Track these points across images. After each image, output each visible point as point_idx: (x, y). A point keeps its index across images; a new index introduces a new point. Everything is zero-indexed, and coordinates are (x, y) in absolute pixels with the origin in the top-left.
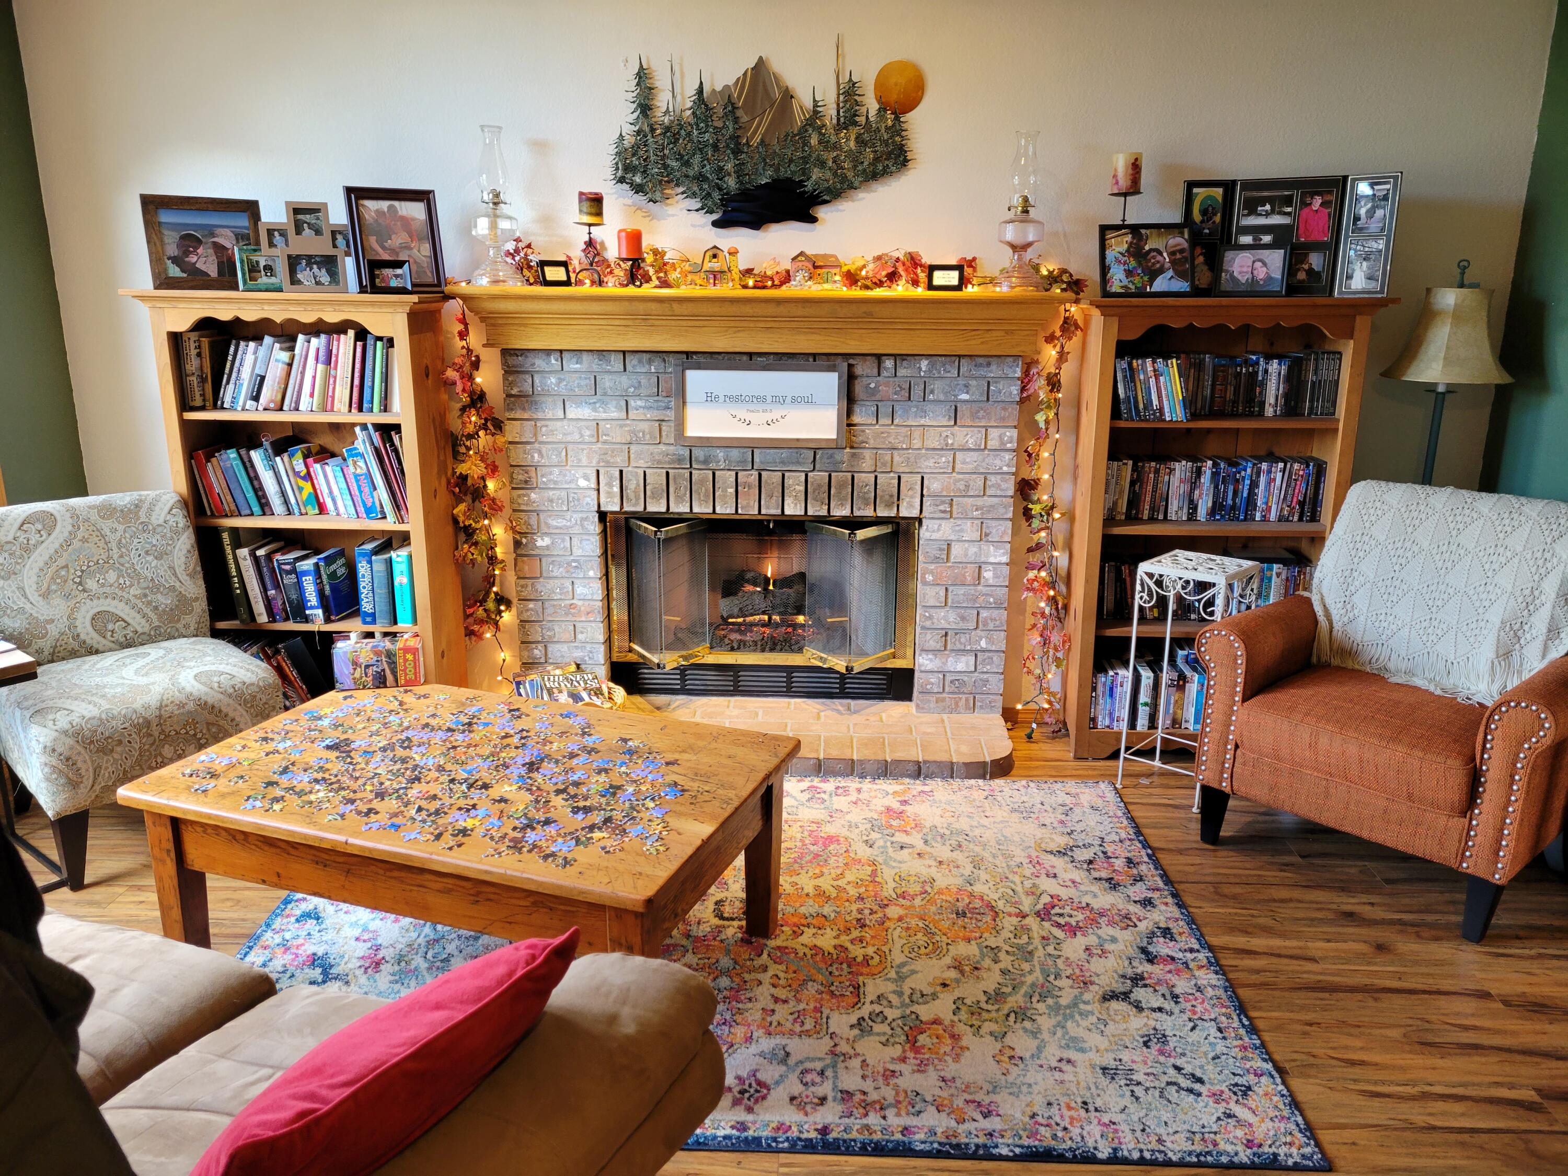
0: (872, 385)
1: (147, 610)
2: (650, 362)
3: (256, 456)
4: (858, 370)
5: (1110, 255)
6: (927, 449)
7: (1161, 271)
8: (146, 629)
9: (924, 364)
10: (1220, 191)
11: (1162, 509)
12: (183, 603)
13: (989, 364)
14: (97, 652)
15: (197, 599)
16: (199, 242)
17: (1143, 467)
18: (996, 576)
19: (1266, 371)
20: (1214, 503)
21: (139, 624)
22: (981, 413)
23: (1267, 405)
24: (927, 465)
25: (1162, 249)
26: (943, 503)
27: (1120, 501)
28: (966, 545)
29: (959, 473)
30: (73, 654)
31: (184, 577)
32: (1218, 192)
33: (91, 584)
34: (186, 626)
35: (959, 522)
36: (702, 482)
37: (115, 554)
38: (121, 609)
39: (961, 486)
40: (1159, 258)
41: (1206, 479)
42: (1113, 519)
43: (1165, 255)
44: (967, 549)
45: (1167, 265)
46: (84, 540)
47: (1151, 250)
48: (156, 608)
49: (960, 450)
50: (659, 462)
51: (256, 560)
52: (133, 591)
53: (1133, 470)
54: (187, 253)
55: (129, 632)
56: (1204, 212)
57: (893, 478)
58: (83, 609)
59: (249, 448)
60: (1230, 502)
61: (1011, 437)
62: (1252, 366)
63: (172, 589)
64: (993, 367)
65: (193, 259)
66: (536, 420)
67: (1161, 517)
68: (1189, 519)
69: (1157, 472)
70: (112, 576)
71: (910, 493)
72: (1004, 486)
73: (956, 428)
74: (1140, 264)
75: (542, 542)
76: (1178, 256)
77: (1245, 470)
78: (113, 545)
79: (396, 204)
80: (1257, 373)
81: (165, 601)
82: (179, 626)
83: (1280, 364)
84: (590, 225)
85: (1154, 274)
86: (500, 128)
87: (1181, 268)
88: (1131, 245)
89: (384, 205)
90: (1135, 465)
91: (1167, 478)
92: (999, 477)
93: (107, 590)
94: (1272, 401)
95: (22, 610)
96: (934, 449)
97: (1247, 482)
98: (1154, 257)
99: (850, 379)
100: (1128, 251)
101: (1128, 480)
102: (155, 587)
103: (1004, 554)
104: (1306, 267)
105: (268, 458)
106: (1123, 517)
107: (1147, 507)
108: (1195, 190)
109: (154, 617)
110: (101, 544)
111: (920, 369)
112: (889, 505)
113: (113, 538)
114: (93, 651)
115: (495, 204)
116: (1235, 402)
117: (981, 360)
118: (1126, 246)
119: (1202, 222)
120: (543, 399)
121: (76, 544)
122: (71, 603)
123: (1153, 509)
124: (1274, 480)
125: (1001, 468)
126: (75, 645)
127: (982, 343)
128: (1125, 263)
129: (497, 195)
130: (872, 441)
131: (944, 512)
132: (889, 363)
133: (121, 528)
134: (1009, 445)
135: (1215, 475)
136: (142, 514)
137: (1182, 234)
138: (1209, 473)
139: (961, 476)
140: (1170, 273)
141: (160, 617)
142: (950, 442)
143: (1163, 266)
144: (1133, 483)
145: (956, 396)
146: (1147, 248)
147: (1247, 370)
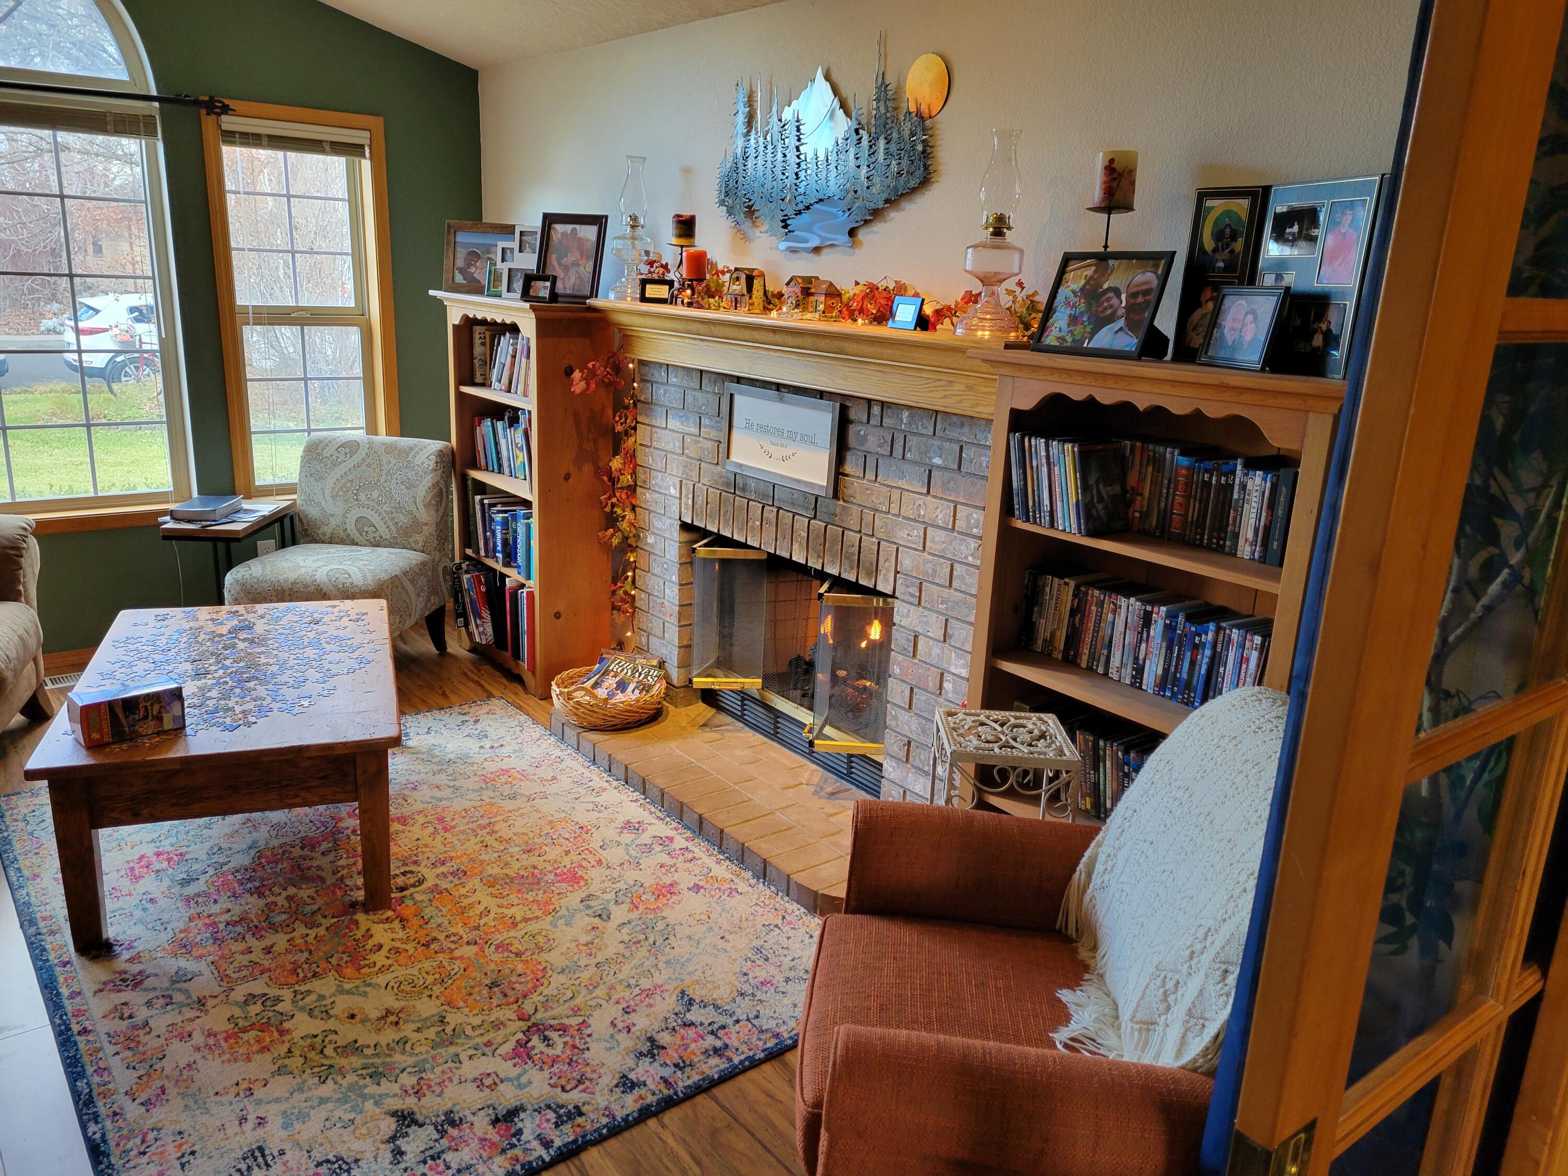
0: (862, 433)
1: (390, 524)
2: (715, 382)
3: (500, 425)
4: (853, 414)
5: (1063, 292)
6: (904, 518)
7: (1111, 319)
8: (388, 537)
9: (905, 414)
10: (1245, 203)
11: (1103, 658)
12: (416, 525)
13: (962, 425)
14: (357, 544)
15: (426, 524)
16: (478, 256)
17: (1086, 594)
18: (955, 691)
19: (1243, 487)
20: (1166, 670)
21: (384, 532)
22: (951, 485)
23: (1241, 541)
24: (901, 536)
25: (1123, 289)
26: (913, 584)
27: (1058, 633)
28: (931, 642)
29: (930, 554)
30: (342, 542)
31: (420, 506)
32: (1242, 206)
33: (362, 496)
34: (416, 542)
35: (926, 613)
36: (741, 508)
37: (383, 479)
38: (375, 519)
39: (929, 568)
40: (1115, 301)
41: (1157, 630)
42: (1050, 655)
43: (1123, 297)
44: (931, 648)
45: (1121, 311)
46: (369, 466)
47: (1110, 289)
48: (397, 523)
49: (932, 526)
50: (716, 483)
51: (482, 505)
52: (386, 508)
53: (1074, 596)
54: (469, 266)
55: (377, 535)
56: (1218, 236)
57: (873, 543)
58: (353, 512)
59: (499, 420)
60: (1185, 676)
61: (978, 520)
62: (1226, 475)
63: (410, 512)
64: (966, 429)
65: (473, 270)
66: (652, 426)
67: (1101, 670)
68: (1132, 685)
69: (1101, 604)
70: (376, 494)
71: (887, 564)
72: (968, 580)
73: (930, 498)
74: (1089, 307)
75: (650, 540)
76: (1140, 299)
77: (1207, 634)
78: (384, 473)
79: (578, 227)
80: (1233, 486)
81: (404, 520)
82: (411, 540)
83: (1265, 480)
84: (682, 247)
85: (1100, 322)
86: (644, 159)
87: (1137, 318)
88: (1089, 280)
89: (568, 228)
90: (1077, 588)
91: (1110, 616)
92: (965, 567)
93: (370, 503)
94: (1250, 535)
95: (319, 504)
96: (910, 519)
97: (1208, 652)
98: (1108, 300)
99: (843, 423)
100: (1082, 289)
101: (1068, 608)
102: (400, 508)
103: (963, 667)
104: (1324, 326)
105: (504, 430)
106: (1060, 656)
107: (1086, 651)
108: (1209, 203)
109: (394, 530)
110: (378, 471)
111: (901, 419)
112: (869, 575)
113: (386, 467)
114: (354, 543)
115: (633, 227)
116: (1200, 524)
117: (955, 419)
118: (1083, 282)
119: (1215, 250)
120: (656, 408)
121: (364, 467)
122: (347, 507)
123: (1092, 657)
124: (1248, 660)
125: (966, 557)
126: (343, 535)
127: (945, 397)
128: (1074, 306)
129: (634, 218)
130: (858, 497)
131: (912, 595)
132: (876, 410)
133: (394, 461)
134: (975, 530)
135: (1169, 629)
136: (411, 455)
137: (1156, 266)
138: (1161, 623)
139: (930, 557)
140: (1121, 323)
141: (398, 532)
142: (922, 513)
143: (1114, 312)
144: (1073, 612)
145: (930, 459)
146: (1105, 286)
147: (1218, 480)
